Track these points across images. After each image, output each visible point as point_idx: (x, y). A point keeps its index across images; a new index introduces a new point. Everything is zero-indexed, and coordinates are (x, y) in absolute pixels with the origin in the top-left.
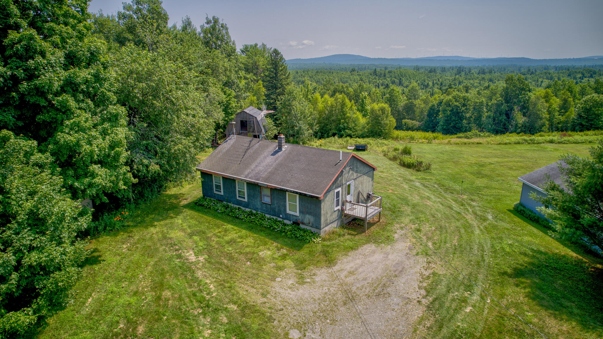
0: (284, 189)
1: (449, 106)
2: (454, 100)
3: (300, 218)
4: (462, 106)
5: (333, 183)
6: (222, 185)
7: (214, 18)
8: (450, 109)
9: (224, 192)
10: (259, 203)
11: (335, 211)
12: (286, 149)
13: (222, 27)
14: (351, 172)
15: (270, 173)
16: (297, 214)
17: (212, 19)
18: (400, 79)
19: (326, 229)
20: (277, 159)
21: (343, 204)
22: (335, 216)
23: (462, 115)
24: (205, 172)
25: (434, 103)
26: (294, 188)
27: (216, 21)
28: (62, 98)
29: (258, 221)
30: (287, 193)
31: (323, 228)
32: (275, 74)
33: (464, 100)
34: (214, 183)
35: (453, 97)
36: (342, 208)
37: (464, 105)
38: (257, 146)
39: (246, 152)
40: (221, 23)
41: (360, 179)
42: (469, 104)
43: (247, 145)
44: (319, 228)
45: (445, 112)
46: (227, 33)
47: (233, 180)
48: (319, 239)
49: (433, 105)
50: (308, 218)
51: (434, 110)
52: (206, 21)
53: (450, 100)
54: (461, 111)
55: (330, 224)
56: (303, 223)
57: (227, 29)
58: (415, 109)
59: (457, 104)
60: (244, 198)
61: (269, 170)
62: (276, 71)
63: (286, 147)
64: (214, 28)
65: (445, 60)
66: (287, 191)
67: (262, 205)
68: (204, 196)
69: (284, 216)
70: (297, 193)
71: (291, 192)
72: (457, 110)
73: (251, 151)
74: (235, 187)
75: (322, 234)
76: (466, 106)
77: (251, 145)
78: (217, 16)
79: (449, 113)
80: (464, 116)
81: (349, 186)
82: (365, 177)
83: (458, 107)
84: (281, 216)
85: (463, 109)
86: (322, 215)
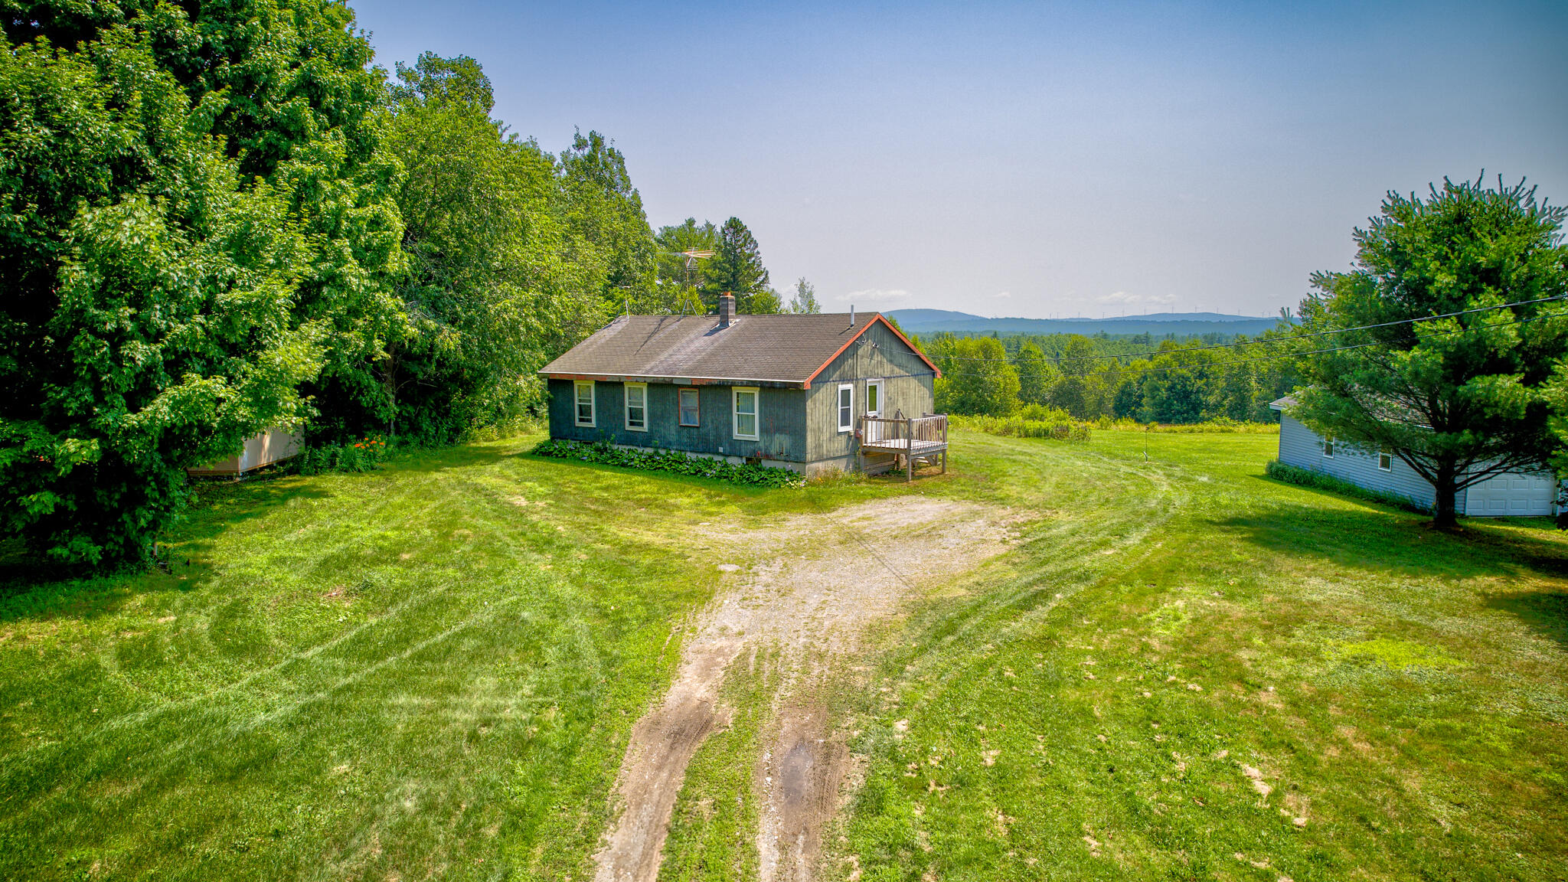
0: (728, 381)
1: (1166, 377)
2: (1175, 364)
3: (761, 445)
4: (1195, 378)
5: (834, 362)
6: (593, 404)
7: (592, 134)
8: (1167, 384)
9: (598, 420)
10: (673, 428)
11: (840, 434)
12: (737, 324)
13: (610, 155)
14: (877, 358)
15: (698, 361)
16: (756, 437)
17: (587, 138)
18: (1058, 354)
19: (816, 468)
20: (716, 340)
21: (859, 425)
22: (840, 445)
23: (1197, 399)
24: (557, 378)
25: (1131, 377)
26: (749, 376)
27: (597, 141)
28: (293, 105)
29: (671, 465)
30: (735, 390)
31: (812, 462)
32: (733, 275)
33: (1202, 362)
34: (577, 403)
35: (1173, 356)
36: (856, 432)
37: (1201, 375)
38: (675, 326)
39: (650, 337)
40: (609, 146)
41: (900, 382)
42: (1214, 373)
43: (653, 327)
44: (801, 460)
45: (1156, 393)
46: (622, 170)
47: (618, 385)
48: (802, 484)
49: (1128, 384)
50: (781, 442)
51: (1130, 395)
52: (574, 142)
53: (1167, 364)
54: (1195, 390)
55: (827, 459)
56: (768, 457)
57: (621, 161)
58: (1084, 395)
59: (1184, 371)
60: (642, 425)
61: (699, 357)
62: (735, 268)
63: (734, 322)
64: (591, 158)
65: (1175, 323)
66: (734, 384)
67: (679, 433)
68: (552, 439)
69: (728, 448)
70: (753, 384)
71: (742, 384)
72: (1184, 386)
73: (661, 335)
74: (622, 405)
75: (809, 474)
76: (1207, 377)
77: (662, 326)
78: (599, 131)
79: (1164, 394)
80: (1201, 403)
81: (873, 389)
82: (913, 383)
83: (1188, 379)
84: (721, 450)
85: (1200, 383)
86: (809, 429)
